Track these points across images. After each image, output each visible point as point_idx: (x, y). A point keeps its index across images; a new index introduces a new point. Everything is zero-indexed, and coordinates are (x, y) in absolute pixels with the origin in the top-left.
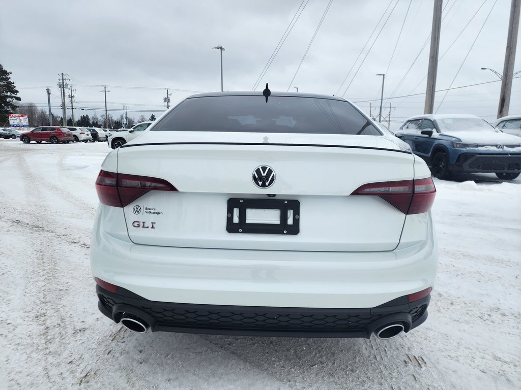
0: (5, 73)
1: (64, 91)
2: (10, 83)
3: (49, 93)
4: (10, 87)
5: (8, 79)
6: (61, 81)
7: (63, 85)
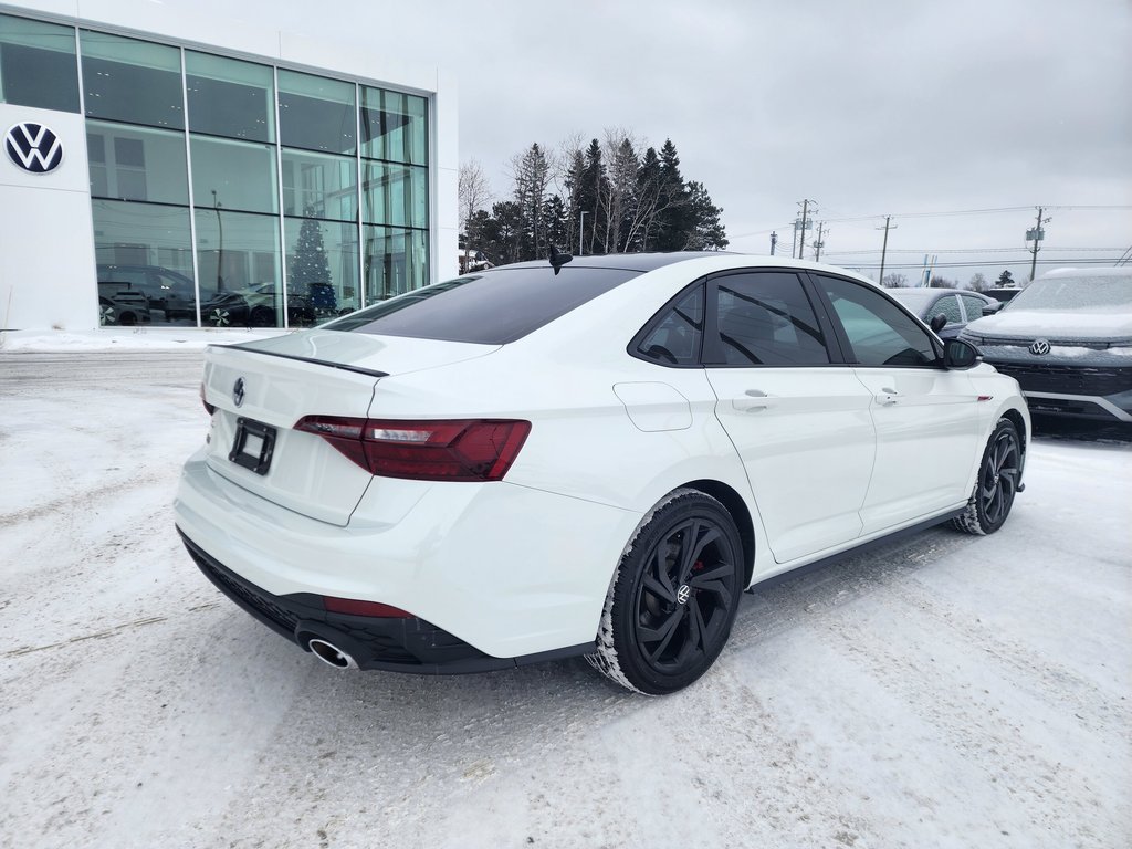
0: (713, 211)
1: (803, 234)
2: (718, 229)
3: (774, 242)
4: (717, 236)
5: (714, 221)
6: (801, 216)
7: (804, 224)
